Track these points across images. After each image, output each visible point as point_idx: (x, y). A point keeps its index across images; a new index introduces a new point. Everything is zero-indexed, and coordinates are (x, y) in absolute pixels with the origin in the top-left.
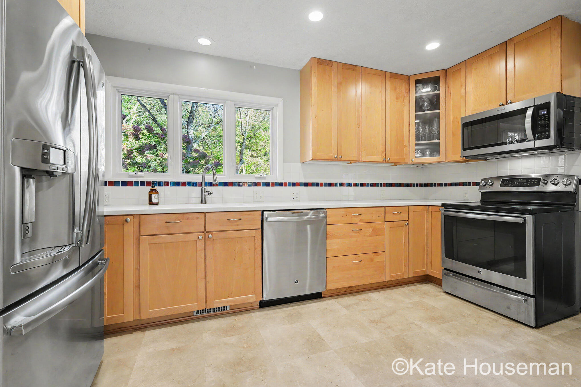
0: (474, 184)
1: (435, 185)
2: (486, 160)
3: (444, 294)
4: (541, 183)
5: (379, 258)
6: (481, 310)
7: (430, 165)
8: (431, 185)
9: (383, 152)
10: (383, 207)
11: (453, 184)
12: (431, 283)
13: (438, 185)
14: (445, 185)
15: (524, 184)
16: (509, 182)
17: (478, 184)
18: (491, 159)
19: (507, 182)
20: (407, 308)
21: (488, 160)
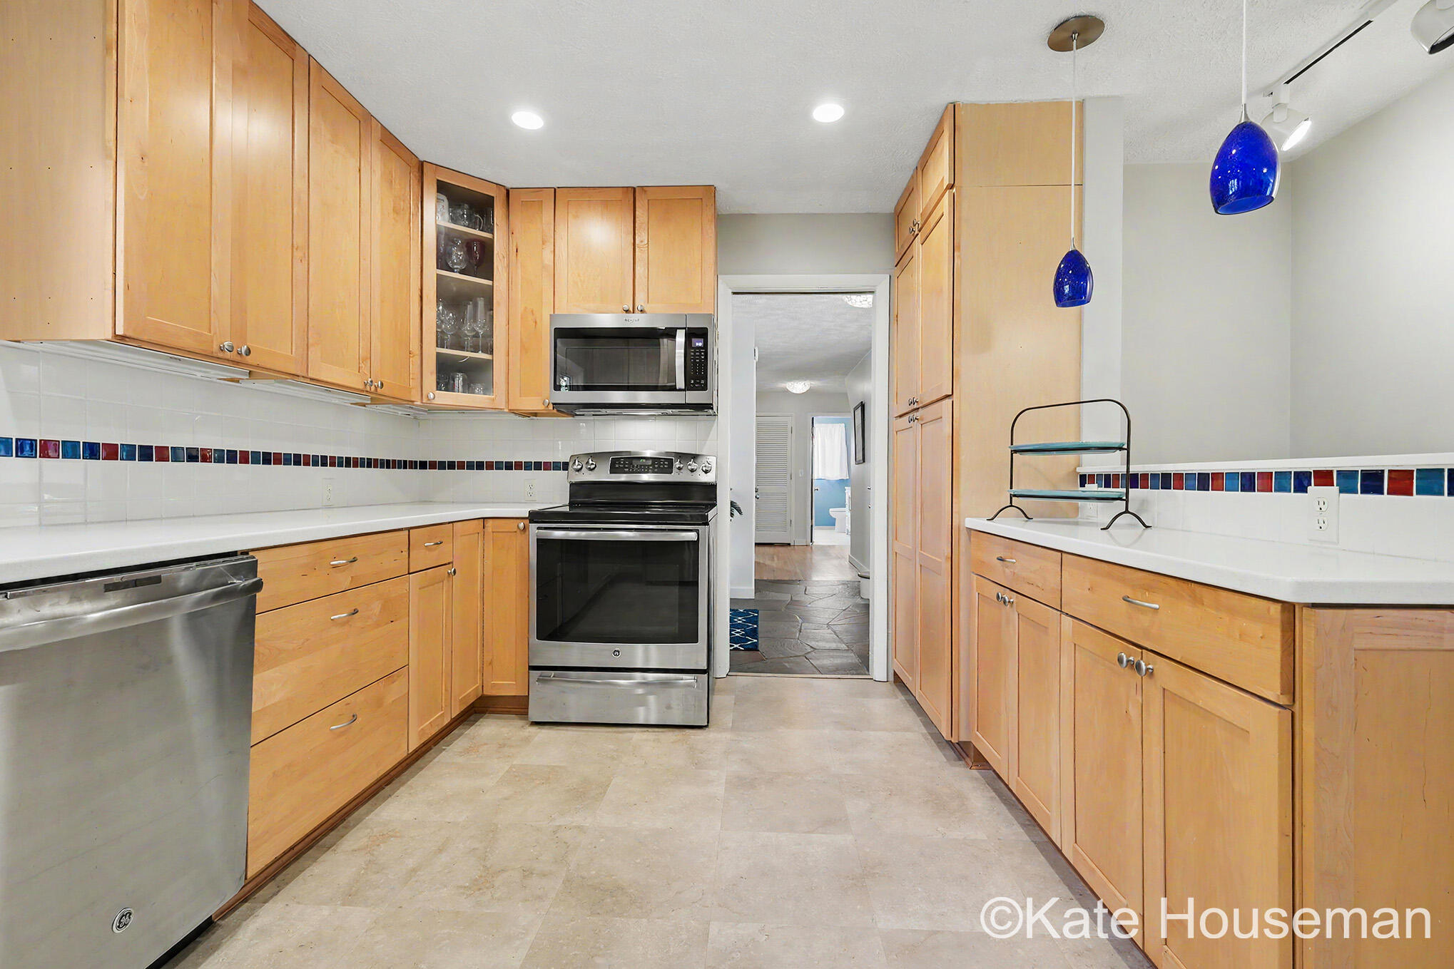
0: (556, 466)
1: (451, 465)
2: (573, 417)
3: (535, 729)
4: (675, 470)
5: (394, 691)
6: (621, 733)
7: (449, 413)
8: (442, 465)
9: (364, 360)
10: (401, 530)
11: (499, 466)
12: (487, 715)
13: (461, 465)
14: (480, 466)
15: (648, 469)
16: (625, 464)
17: (565, 466)
18: (583, 415)
19: (620, 463)
20: (506, 799)
21: (577, 418)
